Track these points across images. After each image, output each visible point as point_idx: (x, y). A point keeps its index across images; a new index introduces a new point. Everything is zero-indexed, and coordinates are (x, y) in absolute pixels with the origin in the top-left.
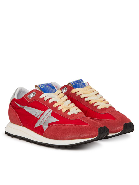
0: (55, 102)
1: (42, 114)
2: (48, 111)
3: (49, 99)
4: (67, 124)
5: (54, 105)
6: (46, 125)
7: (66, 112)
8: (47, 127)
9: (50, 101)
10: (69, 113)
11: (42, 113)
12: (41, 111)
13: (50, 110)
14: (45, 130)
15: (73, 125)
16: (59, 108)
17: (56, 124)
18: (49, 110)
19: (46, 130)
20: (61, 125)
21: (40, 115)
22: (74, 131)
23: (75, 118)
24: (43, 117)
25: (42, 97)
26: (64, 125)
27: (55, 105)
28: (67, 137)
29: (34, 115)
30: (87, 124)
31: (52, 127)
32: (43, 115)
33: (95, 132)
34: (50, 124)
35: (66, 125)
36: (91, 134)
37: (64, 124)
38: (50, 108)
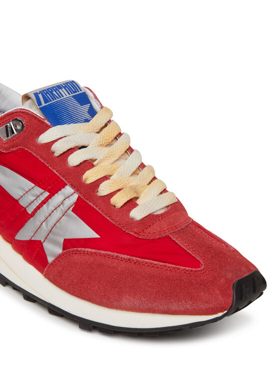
0: (88, 164)
1: (44, 202)
2: (64, 194)
3: (71, 151)
4: (126, 257)
5: (84, 177)
6: (55, 243)
7: (125, 208)
8: (59, 251)
9: (74, 160)
10: (137, 214)
11: (42, 198)
12: (41, 190)
13: (72, 191)
14: (50, 259)
15: (146, 260)
16: (104, 189)
17: (90, 250)
18: (68, 190)
19: (54, 261)
20: (104, 255)
21: (37, 204)
22: (150, 284)
23: (153, 233)
24: (47, 215)
25: (44, 138)
26: (117, 257)
27: (90, 177)
28: (125, 301)
29: (16, 197)
30: (196, 264)
31: (76, 257)
32: (45, 206)
33: (220, 297)
34: (69, 244)
35: (122, 259)
36: (207, 302)
37: (115, 254)
38: (73, 186)
